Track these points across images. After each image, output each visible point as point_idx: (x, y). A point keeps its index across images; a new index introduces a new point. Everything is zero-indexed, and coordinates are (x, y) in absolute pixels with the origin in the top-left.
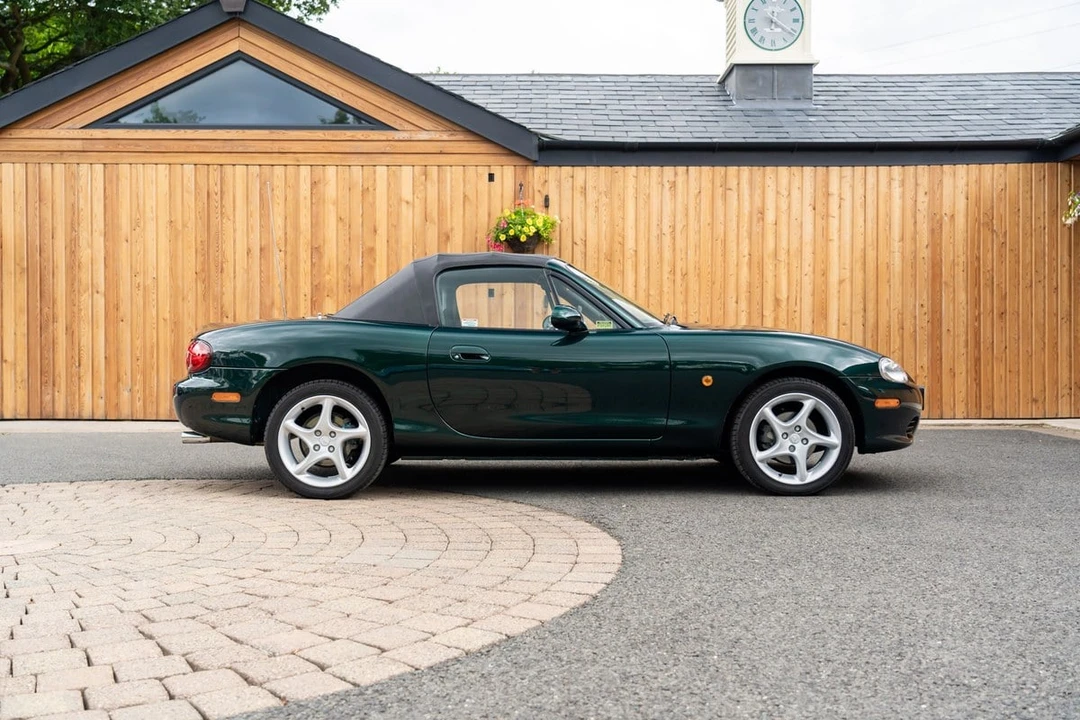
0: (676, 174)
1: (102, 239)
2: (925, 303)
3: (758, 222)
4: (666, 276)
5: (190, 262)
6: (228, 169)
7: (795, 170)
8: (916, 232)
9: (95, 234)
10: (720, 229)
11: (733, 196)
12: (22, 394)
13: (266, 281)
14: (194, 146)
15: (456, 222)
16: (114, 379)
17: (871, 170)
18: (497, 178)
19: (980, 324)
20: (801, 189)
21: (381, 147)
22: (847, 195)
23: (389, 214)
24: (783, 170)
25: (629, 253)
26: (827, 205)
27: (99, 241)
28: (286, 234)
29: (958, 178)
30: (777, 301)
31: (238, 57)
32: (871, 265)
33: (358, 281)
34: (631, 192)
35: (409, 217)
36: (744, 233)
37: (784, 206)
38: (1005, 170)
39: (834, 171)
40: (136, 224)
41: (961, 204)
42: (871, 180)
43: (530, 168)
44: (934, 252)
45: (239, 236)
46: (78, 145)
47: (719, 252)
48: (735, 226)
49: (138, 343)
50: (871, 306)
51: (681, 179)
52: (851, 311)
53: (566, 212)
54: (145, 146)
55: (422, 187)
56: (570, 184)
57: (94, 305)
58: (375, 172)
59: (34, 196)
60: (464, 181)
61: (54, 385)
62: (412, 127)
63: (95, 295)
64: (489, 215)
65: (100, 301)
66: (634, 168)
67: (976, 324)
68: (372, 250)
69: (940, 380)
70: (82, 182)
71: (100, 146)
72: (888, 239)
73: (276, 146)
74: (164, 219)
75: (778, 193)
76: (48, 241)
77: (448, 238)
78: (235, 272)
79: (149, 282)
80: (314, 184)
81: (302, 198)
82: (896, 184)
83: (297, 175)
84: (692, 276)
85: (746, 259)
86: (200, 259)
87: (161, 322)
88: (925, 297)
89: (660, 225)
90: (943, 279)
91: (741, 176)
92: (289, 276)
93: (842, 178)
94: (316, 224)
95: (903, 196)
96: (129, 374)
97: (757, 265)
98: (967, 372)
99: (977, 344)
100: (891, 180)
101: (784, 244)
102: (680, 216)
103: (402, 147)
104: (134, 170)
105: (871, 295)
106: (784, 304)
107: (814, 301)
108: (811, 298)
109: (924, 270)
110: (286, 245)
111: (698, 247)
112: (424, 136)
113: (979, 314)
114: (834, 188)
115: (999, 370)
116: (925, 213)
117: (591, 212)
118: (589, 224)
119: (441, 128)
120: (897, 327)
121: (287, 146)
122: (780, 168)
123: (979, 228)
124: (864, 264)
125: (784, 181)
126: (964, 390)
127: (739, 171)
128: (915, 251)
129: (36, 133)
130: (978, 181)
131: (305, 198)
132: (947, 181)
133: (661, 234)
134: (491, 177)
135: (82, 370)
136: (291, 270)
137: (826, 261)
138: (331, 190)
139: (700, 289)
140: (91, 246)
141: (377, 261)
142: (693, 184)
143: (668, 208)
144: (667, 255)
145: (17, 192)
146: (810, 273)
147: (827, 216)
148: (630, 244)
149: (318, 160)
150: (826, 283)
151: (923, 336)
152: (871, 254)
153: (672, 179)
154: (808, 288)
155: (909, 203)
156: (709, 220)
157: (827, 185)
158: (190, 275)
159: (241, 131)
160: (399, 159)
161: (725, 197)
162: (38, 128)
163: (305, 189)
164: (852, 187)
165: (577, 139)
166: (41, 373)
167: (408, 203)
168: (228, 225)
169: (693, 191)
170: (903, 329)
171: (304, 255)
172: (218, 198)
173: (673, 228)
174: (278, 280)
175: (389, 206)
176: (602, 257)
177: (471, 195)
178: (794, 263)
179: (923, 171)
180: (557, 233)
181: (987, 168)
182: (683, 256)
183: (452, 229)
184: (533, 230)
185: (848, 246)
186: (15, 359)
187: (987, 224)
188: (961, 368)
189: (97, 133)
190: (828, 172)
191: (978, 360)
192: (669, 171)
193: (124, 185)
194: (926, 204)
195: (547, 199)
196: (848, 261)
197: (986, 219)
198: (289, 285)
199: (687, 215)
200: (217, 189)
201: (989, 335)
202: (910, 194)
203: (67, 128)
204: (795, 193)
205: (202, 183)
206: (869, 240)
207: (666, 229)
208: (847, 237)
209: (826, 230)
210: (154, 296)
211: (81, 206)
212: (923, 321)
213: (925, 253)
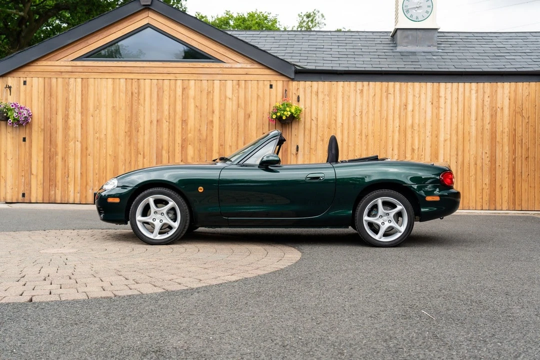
0: (363, 86)
1: (80, 115)
2: (488, 153)
3: (404, 109)
4: (357, 136)
5: (122, 127)
6: (142, 82)
7: (423, 84)
8: (483, 116)
9: (77, 113)
10: (384, 114)
11: (391, 97)
12: (40, 190)
13: (159, 137)
14: (125, 70)
15: (253, 108)
16: (85, 184)
17: (461, 84)
18: (274, 87)
19: (515, 163)
20: (426, 94)
21: (217, 71)
22: (449, 97)
23: (220, 104)
24: (417, 84)
25: (339, 124)
26: (438, 102)
27: (79, 116)
28: (169, 113)
29: (505, 89)
30: (413, 150)
31: (148, 26)
32: (460, 132)
33: (205, 137)
34: (340, 94)
35: (230, 106)
36: (397, 116)
37: (417, 102)
38: (529, 85)
39: (442, 85)
40: (97, 107)
41: (506, 102)
42: (461, 89)
43: (291, 83)
44: (492, 126)
45: (147, 113)
46: (69, 69)
47: (384, 125)
48: (392, 113)
49: (97, 166)
50: (460, 153)
51: (366, 88)
52: (450, 155)
53: (308, 104)
54: (102, 70)
55: (237, 91)
56: (310, 90)
57: (75, 147)
58: (213, 83)
59: (47, 93)
60: (258, 88)
61: (56, 186)
62: (232, 61)
63: (77, 142)
64: (270, 105)
65: (79, 145)
66: (342, 82)
67: (514, 163)
68: (212, 122)
69: (495, 190)
70: (71, 87)
71: (80, 69)
72: (469, 119)
73: (166, 70)
74: (110, 106)
75: (414, 96)
76: (54, 116)
77: (249, 116)
78: (144, 132)
79: (103, 136)
80: (184, 89)
81: (177, 97)
82: (473, 92)
83: (175, 84)
84: (370, 138)
85: (398, 128)
86: (128, 125)
87: (108, 156)
88: (488, 149)
89: (354, 111)
90: (497, 140)
91: (395, 87)
92: (171, 134)
93: (446, 89)
94: (185, 108)
95: (477, 98)
96: (92, 181)
97: (403, 131)
98: (509, 187)
99: (514, 172)
100: (471, 90)
101: (417, 121)
102: (365, 107)
103: (228, 71)
104: (96, 82)
105: (460, 147)
106: (416, 152)
107: (431, 150)
108: (430, 149)
109: (487, 135)
110: (169, 119)
111: (373, 122)
112: (238, 66)
113: (515, 158)
114: (442, 93)
115: (525, 186)
116: (488, 106)
117: (320, 104)
118: (319, 111)
119: (247, 62)
120: (473, 163)
121: (171, 70)
122: (415, 83)
123: (515, 115)
124: (457, 132)
125: (417, 90)
126: (507, 196)
127: (394, 85)
128: (483, 126)
129: (49, 63)
130: (515, 91)
131: (179, 96)
132: (500, 91)
133: (355, 115)
134: (271, 86)
135: (69, 179)
136: (171, 132)
137: (438, 130)
138: (192, 92)
139: (374, 143)
140: (74, 119)
141: (214, 127)
142: (371, 91)
143: (359, 103)
144: (358, 126)
145: (40, 91)
146: (430, 136)
147: (438, 107)
148: (339, 120)
149: (186, 77)
150: (438, 141)
151: (486, 169)
152: (461, 127)
153: (361, 88)
154: (428, 143)
155: (480, 101)
156: (379, 109)
157: (439, 92)
158: (122, 133)
159: (148, 63)
160: (226, 77)
161: (387, 97)
162: (51, 61)
163: (179, 91)
164: (451, 93)
165: (314, 68)
166: (50, 180)
167: (230, 99)
168: (141, 108)
169: (372, 94)
170: (476, 164)
171: (178, 124)
172: (136, 95)
173: (361, 112)
174: (165, 136)
175: (220, 100)
176: (326, 126)
177: (261, 96)
178: (422, 131)
179: (487, 86)
180: (303, 115)
181: (520, 84)
182: (366, 127)
183: (252, 112)
184: (289, 113)
185: (449, 123)
186: (37, 173)
187: (520, 112)
188: (506, 185)
189: (79, 63)
190: (439, 85)
191: (514, 181)
192: (359, 84)
193: (91, 88)
194: (488, 102)
195: (299, 97)
196: (449, 130)
197: (520, 110)
198: (171, 139)
199: (368, 106)
200: (136, 91)
201: (520, 168)
202: (480, 97)
203: (63, 61)
204: (423, 96)
205: (129, 88)
206: (460, 121)
207: (358, 114)
208: (448, 118)
209: (438, 115)
210: (105, 143)
211: (70, 99)
212: (487, 161)
213: (488, 127)
